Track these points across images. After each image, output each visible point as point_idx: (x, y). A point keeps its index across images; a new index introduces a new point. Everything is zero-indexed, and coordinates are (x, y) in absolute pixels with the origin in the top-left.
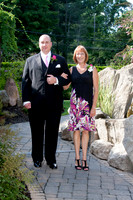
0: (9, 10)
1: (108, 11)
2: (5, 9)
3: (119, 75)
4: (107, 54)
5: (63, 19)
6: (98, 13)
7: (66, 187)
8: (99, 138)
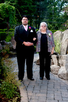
0: (12, 5)
1: (59, 5)
2: (10, 5)
3: (63, 34)
4: (59, 25)
5: (38, 9)
6: (55, 6)
7: (37, 88)
8: (53, 64)
